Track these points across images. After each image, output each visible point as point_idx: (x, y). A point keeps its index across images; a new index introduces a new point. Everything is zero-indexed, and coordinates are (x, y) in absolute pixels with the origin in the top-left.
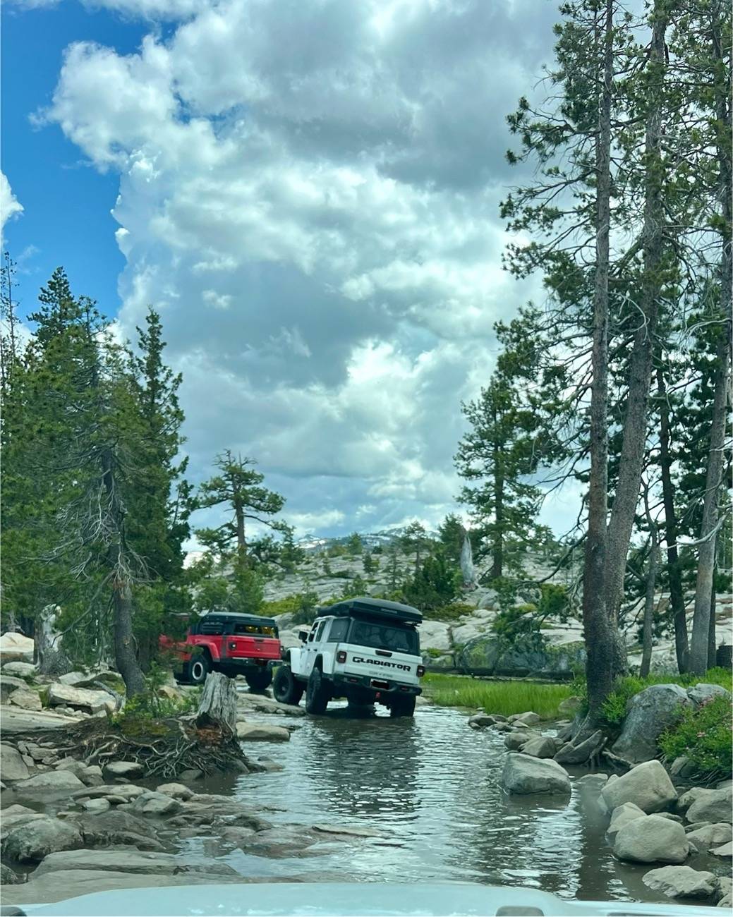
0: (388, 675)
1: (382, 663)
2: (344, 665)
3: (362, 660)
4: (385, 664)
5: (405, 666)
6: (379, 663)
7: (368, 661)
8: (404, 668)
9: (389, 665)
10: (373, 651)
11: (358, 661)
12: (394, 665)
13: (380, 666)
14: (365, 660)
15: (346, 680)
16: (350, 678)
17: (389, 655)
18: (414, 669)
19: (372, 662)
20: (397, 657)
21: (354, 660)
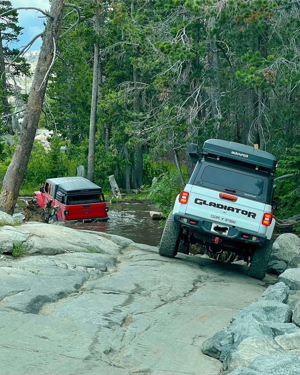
0: (231, 221)
1: (225, 208)
2: (185, 206)
3: (205, 203)
4: (229, 209)
5: (250, 213)
6: (222, 207)
7: (211, 204)
8: (249, 214)
9: (233, 210)
10: (217, 194)
11: (201, 203)
12: (238, 211)
13: (223, 210)
14: (208, 203)
15: (185, 221)
16: (190, 220)
17: (233, 200)
18: (259, 217)
19: (215, 205)
20: (242, 203)
21: (196, 202)
